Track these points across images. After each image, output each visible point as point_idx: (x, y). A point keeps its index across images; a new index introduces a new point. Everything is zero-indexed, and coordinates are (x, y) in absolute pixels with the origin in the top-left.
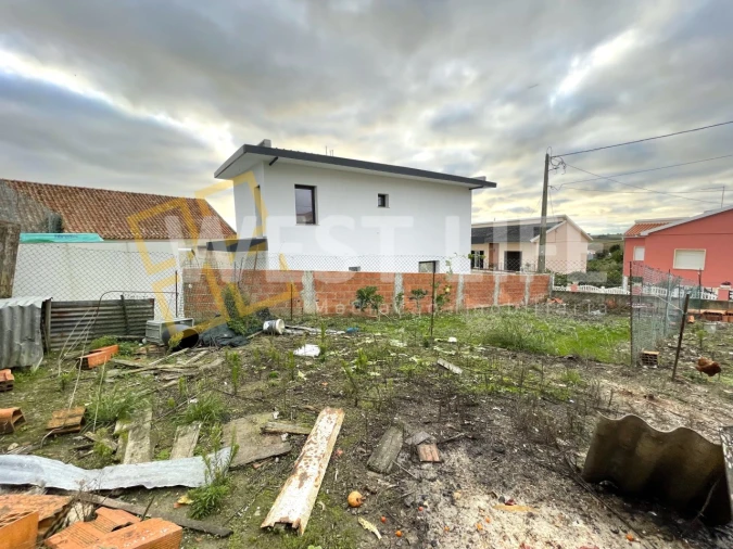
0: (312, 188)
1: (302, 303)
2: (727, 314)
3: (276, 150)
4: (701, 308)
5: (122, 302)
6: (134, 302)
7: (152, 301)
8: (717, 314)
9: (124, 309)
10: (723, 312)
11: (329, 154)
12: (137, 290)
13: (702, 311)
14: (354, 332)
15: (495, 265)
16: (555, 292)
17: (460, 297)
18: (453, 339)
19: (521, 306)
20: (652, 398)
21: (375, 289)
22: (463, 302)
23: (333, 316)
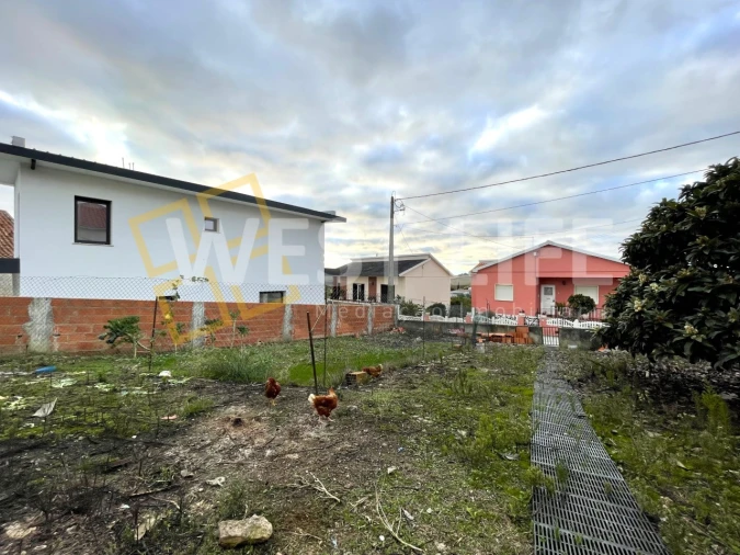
0: (108, 203)
1: (27, 339)
2: (505, 336)
4: (492, 331)
8: (500, 336)
10: (503, 335)
11: (127, 167)
13: (491, 334)
14: (47, 372)
15: (372, 298)
16: (400, 321)
17: (287, 328)
18: (164, 373)
19: (363, 335)
20: (238, 422)
21: (134, 320)
22: (291, 332)
23: (87, 354)
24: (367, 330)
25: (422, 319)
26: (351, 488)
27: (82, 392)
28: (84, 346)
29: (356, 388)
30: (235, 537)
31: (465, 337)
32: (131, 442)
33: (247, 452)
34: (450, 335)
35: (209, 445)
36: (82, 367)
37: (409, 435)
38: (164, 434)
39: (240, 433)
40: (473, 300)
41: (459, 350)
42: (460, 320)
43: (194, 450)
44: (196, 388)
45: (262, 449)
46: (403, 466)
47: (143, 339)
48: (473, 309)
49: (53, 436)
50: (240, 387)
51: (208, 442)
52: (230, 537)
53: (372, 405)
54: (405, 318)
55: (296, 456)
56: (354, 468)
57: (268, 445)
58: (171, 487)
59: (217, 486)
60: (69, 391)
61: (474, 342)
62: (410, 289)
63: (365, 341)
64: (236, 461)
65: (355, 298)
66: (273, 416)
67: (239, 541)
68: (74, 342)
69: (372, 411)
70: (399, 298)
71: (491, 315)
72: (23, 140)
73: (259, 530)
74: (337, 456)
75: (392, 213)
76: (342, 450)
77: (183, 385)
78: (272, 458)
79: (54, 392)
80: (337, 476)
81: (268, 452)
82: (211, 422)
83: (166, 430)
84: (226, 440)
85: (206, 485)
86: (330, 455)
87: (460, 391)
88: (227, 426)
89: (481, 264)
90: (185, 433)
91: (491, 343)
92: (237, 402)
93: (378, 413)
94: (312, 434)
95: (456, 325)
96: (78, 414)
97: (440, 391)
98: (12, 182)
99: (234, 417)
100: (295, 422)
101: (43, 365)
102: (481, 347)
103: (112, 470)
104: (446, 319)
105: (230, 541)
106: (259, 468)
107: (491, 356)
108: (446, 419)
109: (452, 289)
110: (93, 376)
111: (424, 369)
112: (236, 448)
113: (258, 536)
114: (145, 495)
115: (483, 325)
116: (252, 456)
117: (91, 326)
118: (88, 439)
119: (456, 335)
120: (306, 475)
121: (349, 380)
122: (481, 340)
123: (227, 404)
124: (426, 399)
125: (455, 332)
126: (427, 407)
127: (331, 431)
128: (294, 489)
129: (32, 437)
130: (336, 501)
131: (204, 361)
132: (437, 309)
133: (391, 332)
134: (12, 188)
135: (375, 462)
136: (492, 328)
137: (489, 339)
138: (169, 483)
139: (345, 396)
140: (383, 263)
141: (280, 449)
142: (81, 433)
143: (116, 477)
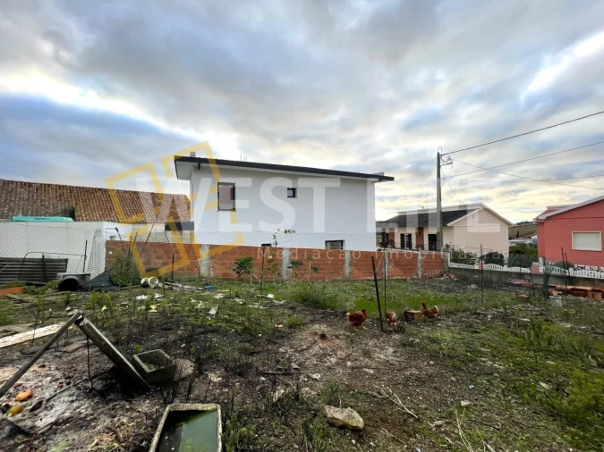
1: (199, 269)
2: (593, 290)
3: (199, 159)
4: (571, 284)
5: (43, 260)
6: (52, 260)
7: (66, 260)
8: (583, 290)
9: (44, 265)
10: (588, 288)
11: (243, 160)
12: (53, 253)
13: (569, 287)
14: (210, 289)
15: (420, 246)
16: (450, 268)
17: (347, 270)
18: (270, 296)
19: (413, 280)
20: (323, 337)
21: (250, 259)
22: (350, 273)
23: (226, 280)
24: (417, 275)
25: (476, 267)
26: (426, 409)
27: (229, 302)
28: (225, 275)
29: (415, 324)
30: (338, 419)
31: (533, 288)
32: (259, 338)
33: (334, 360)
34: (512, 285)
35: (305, 349)
36: (226, 288)
37: (478, 375)
38: (277, 337)
39: (325, 345)
40: (539, 249)
41: (527, 300)
42: (526, 270)
43: (296, 351)
44: (291, 308)
45: (344, 360)
46: (477, 403)
47: (255, 272)
48: (541, 259)
49: (220, 327)
50: (320, 311)
51: (305, 347)
52: (334, 418)
53: (433, 341)
54: (455, 265)
55: (372, 371)
56: (425, 392)
57: (348, 357)
58: (287, 373)
59: (316, 379)
60: (223, 301)
61: (547, 295)
62: (460, 238)
63: (416, 284)
64: (326, 365)
65: (403, 247)
66: (348, 336)
67: (341, 423)
68: (220, 272)
69: (435, 347)
70: (448, 246)
71: (567, 266)
72: (194, 153)
73: (354, 420)
74: (407, 379)
75: (439, 167)
76: (411, 375)
77: (282, 305)
78: (353, 368)
79: (216, 301)
80: (410, 395)
81: (349, 364)
82: (304, 333)
83: (277, 334)
84: (316, 348)
85: (309, 377)
86: (400, 377)
87: (535, 343)
88: (316, 338)
89: (550, 210)
90: (289, 339)
91: (570, 297)
92: (319, 322)
93: (441, 349)
94: (382, 356)
95: (520, 275)
96: (229, 315)
97: (509, 340)
98: (189, 178)
99: (320, 332)
100: (366, 345)
101: (207, 285)
102: (557, 301)
103: (252, 354)
104: (505, 268)
105: (334, 421)
106: (344, 374)
107: (573, 311)
108: (521, 368)
109: (510, 238)
110: (233, 293)
111: (485, 316)
112: (325, 355)
113: (355, 425)
114: (273, 374)
115: (557, 277)
116: (337, 364)
117: (228, 262)
118: (236, 331)
119: (520, 285)
120: (383, 388)
121: (407, 317)
122: (555, 293)
123: (313, 322)
124: (494, 345)
125: (518, 282)
126: (495, 353)
127: (397, 357)
128: (374, 397)
129: (210, 325)
130: (413, 416)
131: (294, 290)
132: (493, 258)
133: (442, 279)
134: (188, 182)
135: (446, 392)
136: (572, 280)
137: (566, 292)
138: (286, 370)
139: (407, 330)
140: (427, 215)
141: (358, 363)
142: (233, 328)
143: (255, 358)
